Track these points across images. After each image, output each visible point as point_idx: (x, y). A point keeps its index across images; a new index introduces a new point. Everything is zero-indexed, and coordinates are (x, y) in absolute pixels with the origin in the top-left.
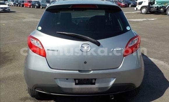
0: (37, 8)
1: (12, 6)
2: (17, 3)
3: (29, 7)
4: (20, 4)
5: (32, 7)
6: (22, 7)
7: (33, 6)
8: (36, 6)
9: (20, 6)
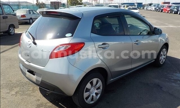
0: (174, 13)
1: (153, 11)
2: (157, 8)
3: (167, 13)
4: (159, 8)
5: (169, 12)
6: (161, 12)
7: (171, 11)
8: (174, 12)
9: (159, 11)
